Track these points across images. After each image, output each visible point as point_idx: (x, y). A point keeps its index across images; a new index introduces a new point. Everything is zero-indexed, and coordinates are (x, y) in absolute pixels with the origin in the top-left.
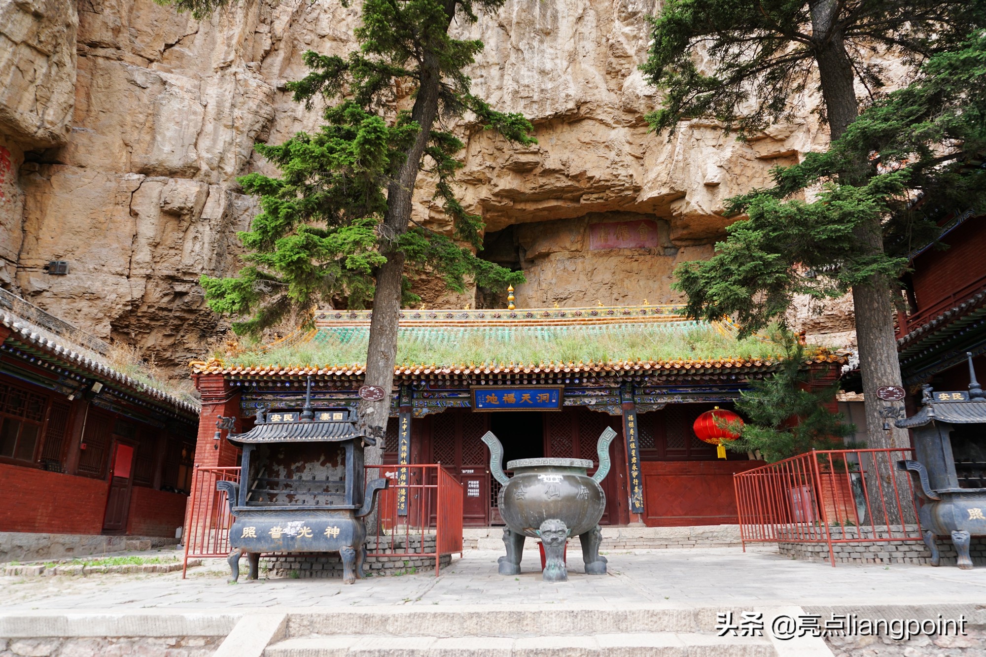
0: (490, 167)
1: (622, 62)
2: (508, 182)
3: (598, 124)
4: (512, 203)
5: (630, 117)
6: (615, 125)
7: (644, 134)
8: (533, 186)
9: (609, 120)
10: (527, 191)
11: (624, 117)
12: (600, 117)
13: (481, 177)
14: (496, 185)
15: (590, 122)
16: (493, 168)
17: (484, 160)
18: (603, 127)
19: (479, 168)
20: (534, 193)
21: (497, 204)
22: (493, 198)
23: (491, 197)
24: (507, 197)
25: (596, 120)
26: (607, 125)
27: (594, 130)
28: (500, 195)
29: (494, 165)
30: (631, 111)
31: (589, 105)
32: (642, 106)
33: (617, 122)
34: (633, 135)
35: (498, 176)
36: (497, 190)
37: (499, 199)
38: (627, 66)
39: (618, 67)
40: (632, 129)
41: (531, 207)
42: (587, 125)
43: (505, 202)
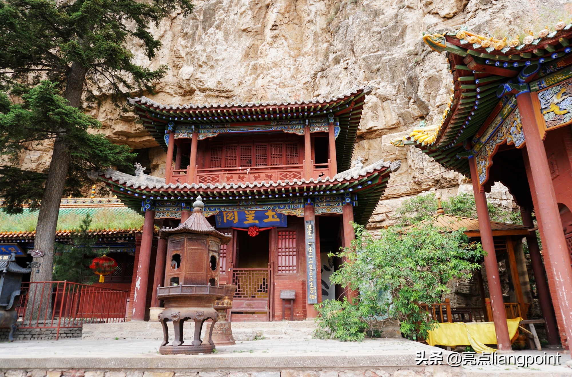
0: (110, 119)
1: (180, 60)
2: (120, 127)
3: (166, 95)
4: (125, 139)
5: (181, 91)
6: (174, 95)
7: (189, 99)
8: (135, 129)
9: (172, 92)
10: (132, 132)
11: (179, 91)
12: (167, 91)
13: (105, 124)
14: (114, 129)
15: (162, 94)
16: (112, 120)
17: (106, 115)
18: (169, 96)
19: (103, 120)
20: (136, 133)
21: (117, 139)
22: (113, 136)
23: (112, 135)
24: (122, 135)
25: (165, 92)
26: (171, 95)
27: (164, 98)
28: (117, 133)
29: (112, 118)
30: (181, 87)
31: (160, 85)
32: (185, 85)
33: (175, 93)
34: (183, 100)
35: (115, 124)
36: (114, 131)
37: (117, 136)
38: (181, 63)
39: (178, 63)
40: (183, 97)
41: (138, 140)
42: (161, 95)
43: (121, 137)
